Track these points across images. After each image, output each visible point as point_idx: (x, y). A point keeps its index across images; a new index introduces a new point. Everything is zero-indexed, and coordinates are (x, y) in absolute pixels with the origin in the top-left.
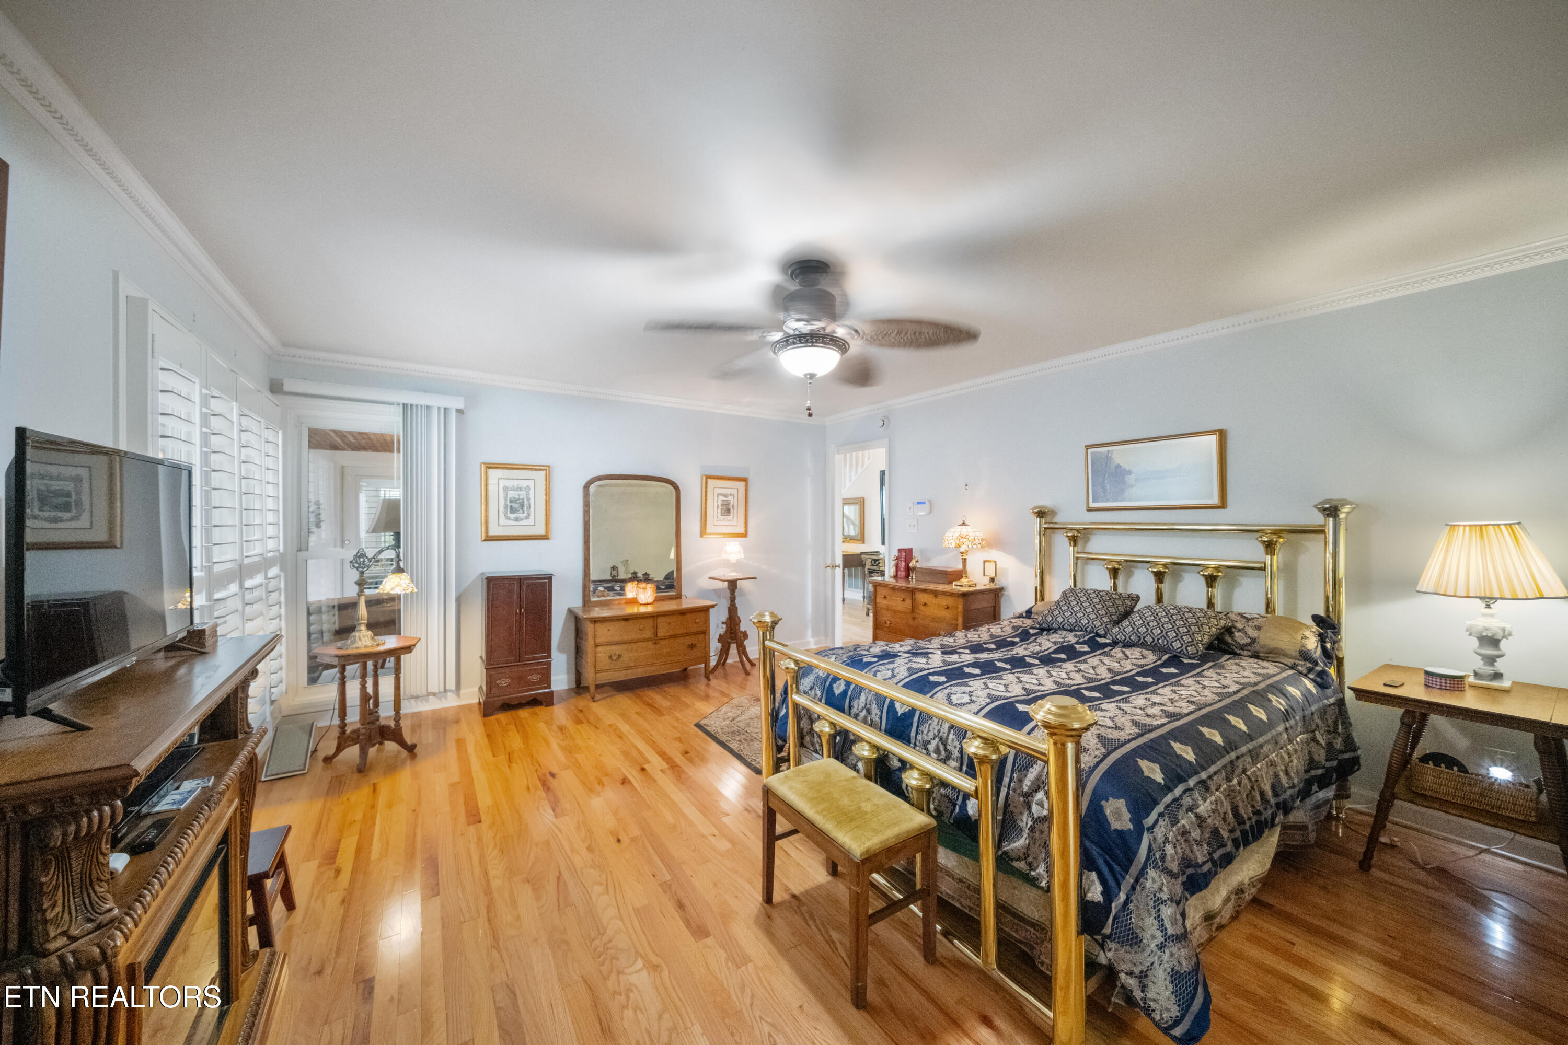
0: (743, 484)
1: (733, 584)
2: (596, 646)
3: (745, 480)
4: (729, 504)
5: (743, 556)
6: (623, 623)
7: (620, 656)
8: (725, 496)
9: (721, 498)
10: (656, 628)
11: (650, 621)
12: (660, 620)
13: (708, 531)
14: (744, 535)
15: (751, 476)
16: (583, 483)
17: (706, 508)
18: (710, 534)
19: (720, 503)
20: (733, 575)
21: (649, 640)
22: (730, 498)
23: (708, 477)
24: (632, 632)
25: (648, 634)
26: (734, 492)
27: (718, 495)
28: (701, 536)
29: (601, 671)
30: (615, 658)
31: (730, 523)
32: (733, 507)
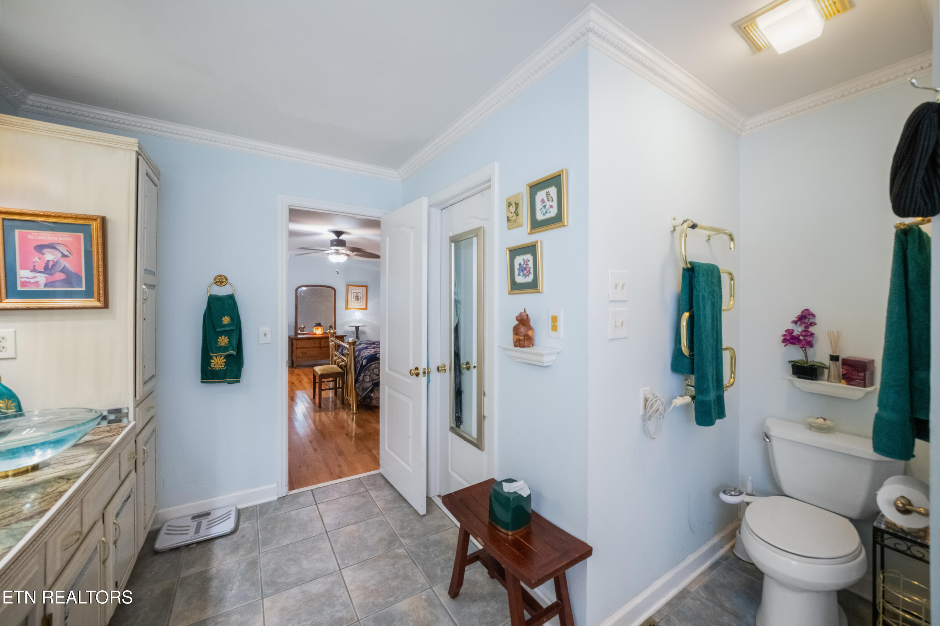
0: (365, 288)
1: (357, 328)
2: (297, 348)
3: (366, 287)
4: (358, 296)
5: (362, 317)
6: (307, 340)
7: (306, 353)
8: (357, 293)
9: (355, 294)
10: (320, 343)
11: (318, 340)
12: (323, 340)
13: (349, 307)
14: (366, 309)
15: (369, 285)
16: (295, 289)
17: (348, 298)
18: (349, 308)
19: (354, 296)
20: (358, 325)
21: (318, 347)
22: (359, 294)
23: (349, 285)
24: (310, 344)
25: (317, 345)
26: (361, 291)
27: (354, 293)
28: (346, 309)
29: (299, 358)
30: (304, 353)
31: (360, 304)
32: (360, 298)
